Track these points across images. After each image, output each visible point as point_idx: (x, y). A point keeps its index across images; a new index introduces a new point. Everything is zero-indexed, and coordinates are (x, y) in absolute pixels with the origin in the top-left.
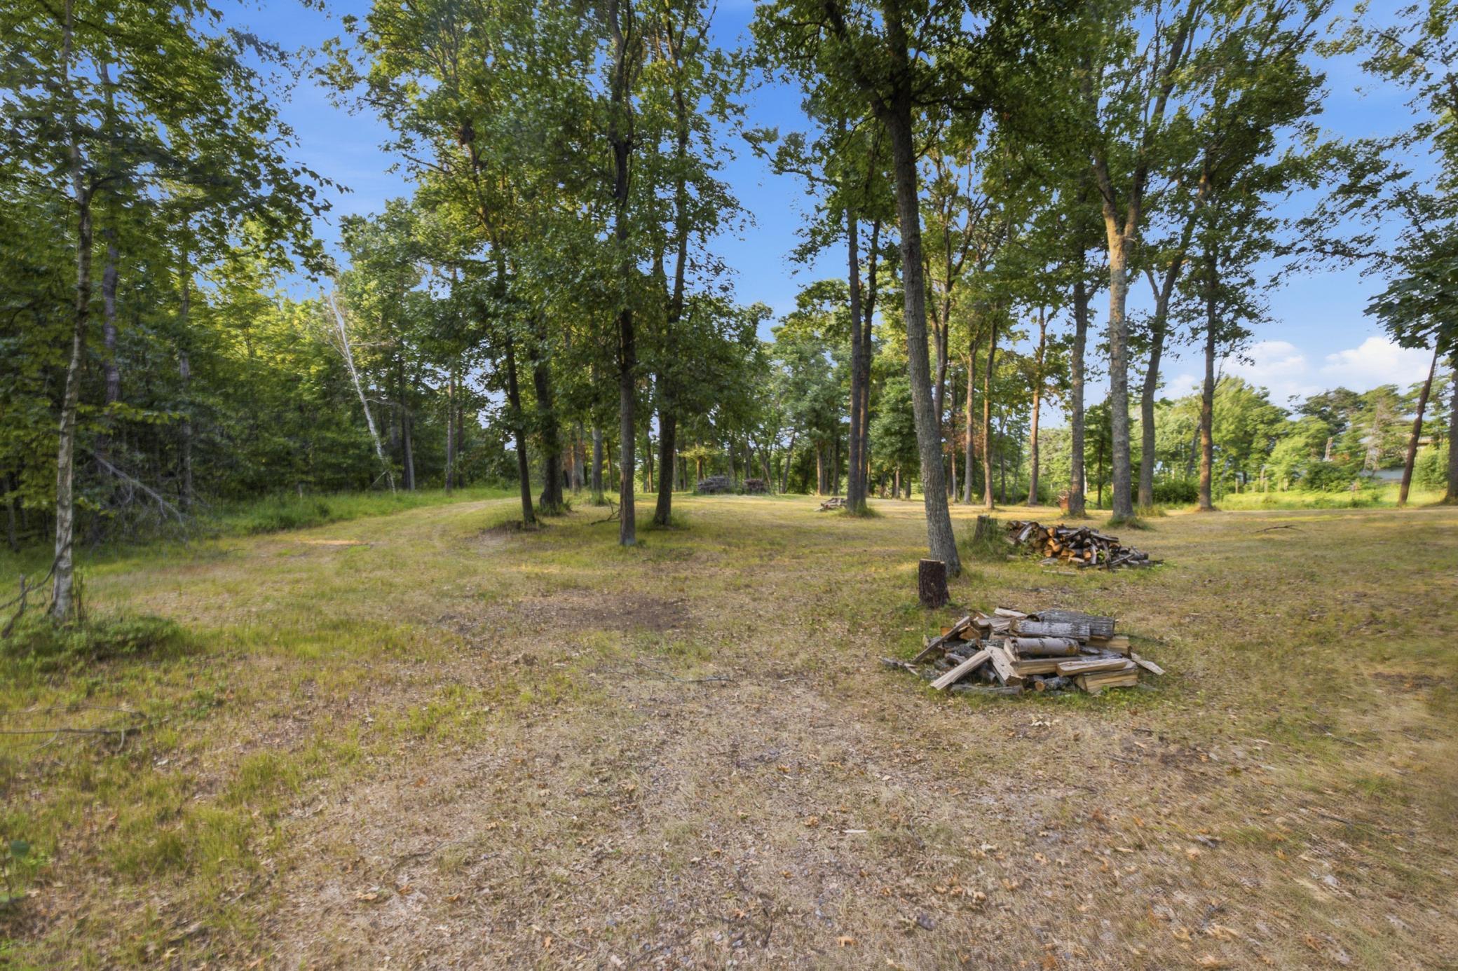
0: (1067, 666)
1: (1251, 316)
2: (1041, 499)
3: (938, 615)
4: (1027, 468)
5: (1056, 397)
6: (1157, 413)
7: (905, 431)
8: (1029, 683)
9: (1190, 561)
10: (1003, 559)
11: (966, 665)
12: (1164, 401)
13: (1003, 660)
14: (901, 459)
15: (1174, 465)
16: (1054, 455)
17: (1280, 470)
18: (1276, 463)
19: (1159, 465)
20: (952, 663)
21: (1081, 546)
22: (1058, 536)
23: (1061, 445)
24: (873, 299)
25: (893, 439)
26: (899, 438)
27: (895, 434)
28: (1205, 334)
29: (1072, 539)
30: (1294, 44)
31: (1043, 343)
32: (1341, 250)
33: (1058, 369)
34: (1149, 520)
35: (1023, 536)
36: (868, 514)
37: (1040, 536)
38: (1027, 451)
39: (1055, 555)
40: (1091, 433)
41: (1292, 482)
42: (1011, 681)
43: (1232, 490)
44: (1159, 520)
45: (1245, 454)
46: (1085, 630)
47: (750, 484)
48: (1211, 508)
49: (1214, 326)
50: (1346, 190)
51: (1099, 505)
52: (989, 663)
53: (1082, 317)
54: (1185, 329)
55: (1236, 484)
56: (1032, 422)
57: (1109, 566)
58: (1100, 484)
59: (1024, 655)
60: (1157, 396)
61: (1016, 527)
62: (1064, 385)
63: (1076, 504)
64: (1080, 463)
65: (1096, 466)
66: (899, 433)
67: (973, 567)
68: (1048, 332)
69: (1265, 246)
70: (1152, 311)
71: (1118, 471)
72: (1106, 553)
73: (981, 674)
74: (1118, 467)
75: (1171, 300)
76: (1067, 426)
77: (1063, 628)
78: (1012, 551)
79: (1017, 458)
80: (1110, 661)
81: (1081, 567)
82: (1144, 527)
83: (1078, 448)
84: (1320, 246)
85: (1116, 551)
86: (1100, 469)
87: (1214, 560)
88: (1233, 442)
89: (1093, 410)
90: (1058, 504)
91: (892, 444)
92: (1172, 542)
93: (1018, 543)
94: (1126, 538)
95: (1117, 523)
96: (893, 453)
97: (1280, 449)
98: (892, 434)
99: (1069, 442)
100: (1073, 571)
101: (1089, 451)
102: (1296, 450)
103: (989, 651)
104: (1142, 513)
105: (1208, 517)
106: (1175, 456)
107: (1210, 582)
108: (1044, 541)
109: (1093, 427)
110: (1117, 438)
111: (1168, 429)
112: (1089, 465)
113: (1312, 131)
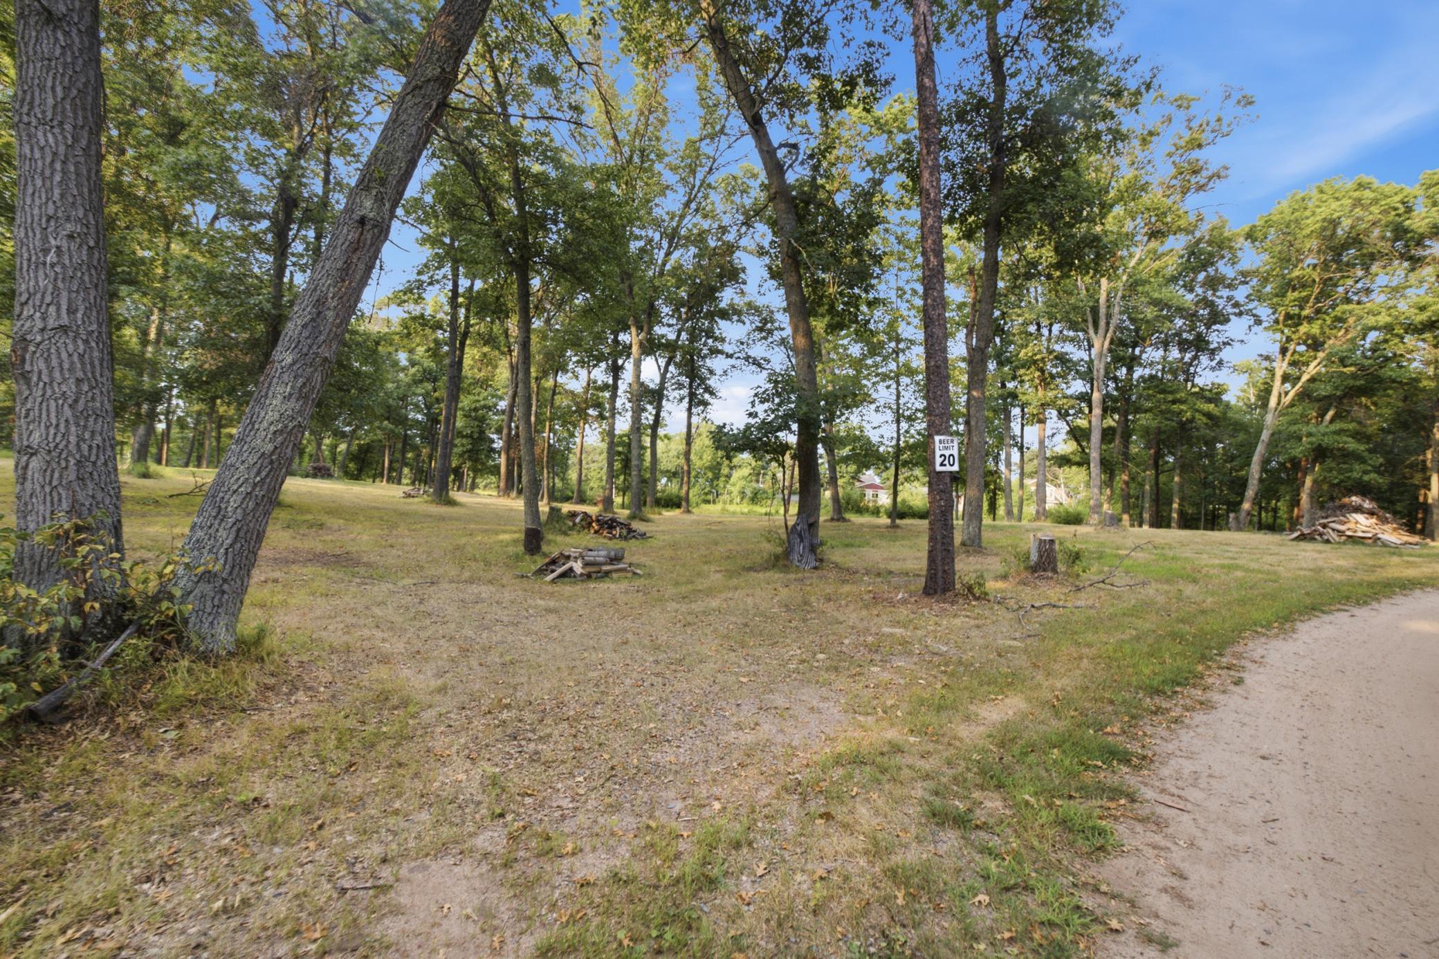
0: (605, 568)
1: (712, 393)
2: (582, 500)
3: (536, 557)
4: (573, 475)
5: (596, 425)
6: (659, 443)
7: (476, 436)
8: (589, 576)
9: (666, 537)
10: (565, 534)
11: (559, 571)
12: (666, 436)
13: (578, 567)
14: (470, 458)
15: (675, 481)
16: (592, 465)
17: (735, 490)
18: (734, 485)
19: (664, 480)
20: (553, 571)
21: (611, 527)
22: (598, 521)
23: (597, 457)
24: (466, 335)
25: (464, 441)
26: (469, 441)
27: (466, 436)
28: (687, 400)
29: (606, 523)
30: (731, 248)
31: (588, 385)
32: (756, 363)
33: (598, 405)
34: (652, 516)
35: (578, 520)
36: (452, 503)
37: (587, 519)
38: (573, 459)
39: (596, 532)
40: (619, 453)
41: (742, 499)
42: (582, 575)
43: (708, 502)
44: (657, 517)
45: (717, 477)
46: (612, 554)
47: (315, 468)
48: (689, 512)
49: (692, 395)
50: (760, 329)
51: (623, 506)
52: (571, 569)
53: (616, 370)
54: (676, 394)
55: (710, 497)
56: (578, 440)
57: (626, 538)
58: (624, 491)
59: (586, 564)
60: (661, 432)
61: (573, 515)
62: (601, 417)
63: (608, 502)
64: (612, 475)
65: (622, 478)
66: (470, 436)
67: (550, 537)
68: (592, 376)
69: (720, 352)
70: (658, 380)
71: (634, 483)
72: (625, 532)
73: (568, 573)
74: (634, 480)
75: (669, 375)
76: (604, 446)
77: (603, 553)
78: (571, 529)
79: (565, 467)
80: (621, 566)
81: (610, 539)
82: (647, 520)
83: (610, 465)
84: (747, 358)
85: (630, 531)
86: (625, 480)
87: (678, 536)
88: (710, 468)
89: (621, 437)
90: (595, 504)
91: (463, 445)
92: (661, 528)
93: (575, 524)
94: (636, 525)
95: (633, 517)
96: (464, 452)
97: (737, 474)
98: (463, 437)
99: (605, 455)
100: (606, 541)
101: (617, 465)
102: (744, 478)
103: (571, 564)
104: (648, 511)
105: (687, 517)
106: (675, 474)
107: (674, 546)
108: (590, 524)
109: (620, 449)
110: (634, 462)
111: (671, 454)
112: (617, 477)
113: (742, 292)
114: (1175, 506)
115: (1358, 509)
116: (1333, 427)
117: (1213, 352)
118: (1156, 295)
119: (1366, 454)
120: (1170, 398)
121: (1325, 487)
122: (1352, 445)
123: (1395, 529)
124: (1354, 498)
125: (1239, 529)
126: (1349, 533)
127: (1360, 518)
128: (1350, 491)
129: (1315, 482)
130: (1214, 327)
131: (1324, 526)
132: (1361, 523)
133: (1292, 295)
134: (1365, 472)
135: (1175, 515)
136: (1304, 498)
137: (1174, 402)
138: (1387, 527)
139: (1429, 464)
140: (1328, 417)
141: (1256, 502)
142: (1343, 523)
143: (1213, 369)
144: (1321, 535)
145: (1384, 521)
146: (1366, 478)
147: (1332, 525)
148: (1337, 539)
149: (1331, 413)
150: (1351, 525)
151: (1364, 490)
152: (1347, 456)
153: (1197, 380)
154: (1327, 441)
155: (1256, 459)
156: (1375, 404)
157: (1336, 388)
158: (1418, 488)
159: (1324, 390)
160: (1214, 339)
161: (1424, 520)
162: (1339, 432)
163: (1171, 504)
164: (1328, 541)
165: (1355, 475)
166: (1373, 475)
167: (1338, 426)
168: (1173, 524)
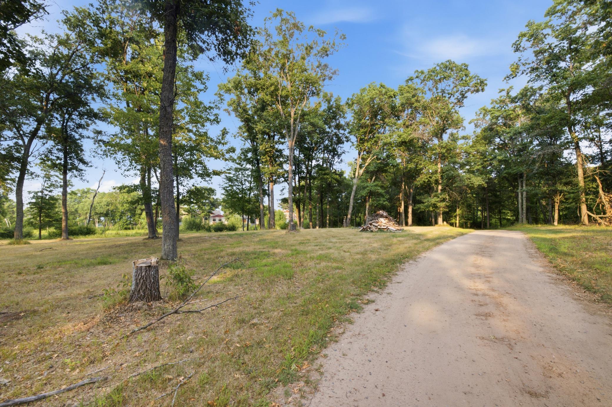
48: (67, 239)
114: (328, 218)
115: (382, 216)
116: (374, 184)
117: (339, 156)
118: (312, 121)
119: (384, 194)
120: (323, 172)
121: (373, 208)
122: (381, 191)
123: (393, 224)
124: (381, 211)
125: (347, 226)
126: (379, 227)
127: (382, 220)
128: (380, 209)
129: (369, 206)
130: (339, 145)
131: (371, 224)
132: (383, 222)
133: (362, 130)
134: (384, 201)
135: (328, 222)
136: (367, 212)
137: (325, 174)
138: (391, 223)
139: (401, 198)
140: (373, 180)
141: (352, 215)
142: (377, 223)
143: (339, 163)
144: (370, 228)
145: (390, 220)
146: (384, 203)
147: (373, 224)
148: (375, 230)
149: (374, 178)
150: (379, 223)
151: (384, 208)
152: (380, 195)
153: (334, 167)
154: (373, 189)
155: (352, 197)
156: (387, 176)
157: (375, 168)
158: (397, 207)
159: (372, 169)
160: (339, 151)
161: (399, 218)
162: (376, 186)
163: (326, 217)
164: (372, 231)
165: (381, 202)
166: (387, 202)
167: (376, 183)
168: (327, 225)
